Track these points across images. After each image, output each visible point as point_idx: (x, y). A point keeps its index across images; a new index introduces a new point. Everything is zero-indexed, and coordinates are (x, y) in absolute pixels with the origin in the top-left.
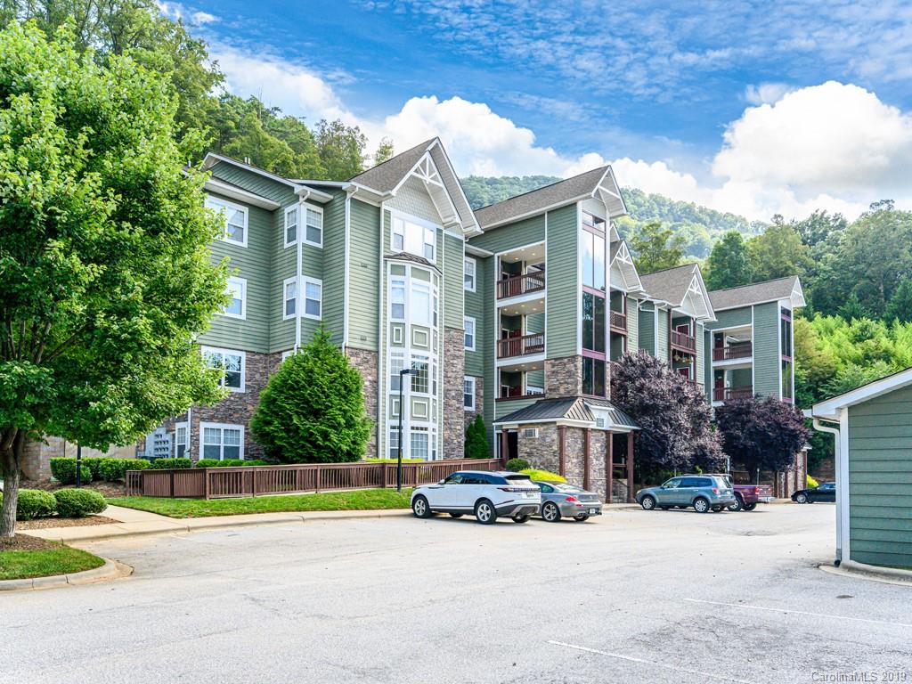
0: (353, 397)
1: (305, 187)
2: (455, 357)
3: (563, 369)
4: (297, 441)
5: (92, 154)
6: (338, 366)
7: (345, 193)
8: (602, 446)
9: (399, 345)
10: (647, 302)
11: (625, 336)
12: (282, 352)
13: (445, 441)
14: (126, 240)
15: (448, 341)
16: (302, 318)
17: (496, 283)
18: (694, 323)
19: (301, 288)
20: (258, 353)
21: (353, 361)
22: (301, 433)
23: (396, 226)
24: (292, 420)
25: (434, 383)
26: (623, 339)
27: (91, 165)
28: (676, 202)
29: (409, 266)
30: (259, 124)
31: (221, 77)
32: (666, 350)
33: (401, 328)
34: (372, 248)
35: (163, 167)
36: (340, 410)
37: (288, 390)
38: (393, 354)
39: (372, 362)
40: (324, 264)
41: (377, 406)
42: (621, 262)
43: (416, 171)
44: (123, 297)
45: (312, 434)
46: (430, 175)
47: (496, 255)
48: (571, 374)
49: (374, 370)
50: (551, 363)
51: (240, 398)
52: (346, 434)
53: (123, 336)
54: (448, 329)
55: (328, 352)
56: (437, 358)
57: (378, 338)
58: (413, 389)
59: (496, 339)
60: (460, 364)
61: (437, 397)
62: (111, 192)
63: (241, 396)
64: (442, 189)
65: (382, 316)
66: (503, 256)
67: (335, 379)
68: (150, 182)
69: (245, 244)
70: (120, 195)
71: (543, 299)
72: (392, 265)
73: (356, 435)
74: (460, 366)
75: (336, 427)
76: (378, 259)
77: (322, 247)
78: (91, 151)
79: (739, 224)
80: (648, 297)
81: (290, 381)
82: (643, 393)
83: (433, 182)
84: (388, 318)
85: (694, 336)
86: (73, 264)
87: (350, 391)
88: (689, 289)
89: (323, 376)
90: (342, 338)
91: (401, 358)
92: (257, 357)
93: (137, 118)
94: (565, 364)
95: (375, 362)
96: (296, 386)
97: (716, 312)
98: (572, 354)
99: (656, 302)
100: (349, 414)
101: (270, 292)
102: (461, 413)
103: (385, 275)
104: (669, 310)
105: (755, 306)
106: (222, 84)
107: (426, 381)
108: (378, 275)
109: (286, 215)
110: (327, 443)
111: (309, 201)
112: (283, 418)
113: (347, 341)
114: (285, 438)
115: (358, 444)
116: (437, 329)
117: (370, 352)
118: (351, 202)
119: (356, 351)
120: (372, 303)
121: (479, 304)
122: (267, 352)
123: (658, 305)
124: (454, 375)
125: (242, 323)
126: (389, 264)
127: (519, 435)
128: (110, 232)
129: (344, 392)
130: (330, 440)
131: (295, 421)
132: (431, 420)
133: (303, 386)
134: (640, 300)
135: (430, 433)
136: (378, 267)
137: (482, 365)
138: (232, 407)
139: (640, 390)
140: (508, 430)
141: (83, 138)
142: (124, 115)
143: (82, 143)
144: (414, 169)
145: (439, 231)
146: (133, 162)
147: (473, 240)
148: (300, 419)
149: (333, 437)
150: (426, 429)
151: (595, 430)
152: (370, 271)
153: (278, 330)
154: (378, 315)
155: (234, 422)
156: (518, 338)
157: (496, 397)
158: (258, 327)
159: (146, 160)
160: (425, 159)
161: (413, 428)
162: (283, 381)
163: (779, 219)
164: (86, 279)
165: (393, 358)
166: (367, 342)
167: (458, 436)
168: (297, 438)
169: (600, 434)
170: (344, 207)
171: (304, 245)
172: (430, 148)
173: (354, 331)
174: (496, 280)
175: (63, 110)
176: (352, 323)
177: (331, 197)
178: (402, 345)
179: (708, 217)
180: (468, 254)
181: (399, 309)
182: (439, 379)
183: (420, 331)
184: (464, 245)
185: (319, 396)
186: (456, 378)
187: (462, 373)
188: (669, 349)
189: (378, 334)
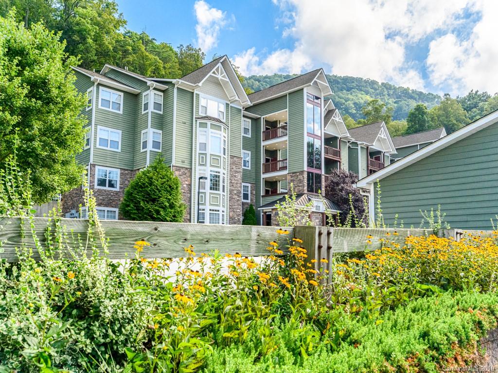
0: (174, 192)
1: (153, 82)
2: (237, 172)
3: (297, 179)
4: (143, 216)
5: (20, 69)
6: (167, 176)
7: (174, 85)
8: (319, 221)
9: (203, 165)
10: (353, 142)
11: (339, 162)
12: (140, 169)
13: (230, 218)
14: (33, 107)
15: (233, 163)
16: (150, 151)
17: (262, 132)
18: (384, 154)
19: (150, 135)
20: (127, 170)
21: (177, 173)
22: (145, 211)
23: (203, 102)
24: (140, 204)
25: (224, 186)
26: (339, 163)
27: (20, 74)
28: (397, 87)
29: (209, 123)
30: (143, 48)
31: (125, 22)
32: (366, 169)
33: (204, 156)
34: (189, 113)
35: (52, 74)
36: (166, 198)
37: (140, 188)
38: (200, 170)
39: (188, 174)
40: (162, 122)
41: (190, 198)
42: (336, 121)
43: (214, 73)
44: (30, 133)
45: (150, 211)
46: (221, 75)
47: (262, 117)
48: (301, 181)
49: (189, 178)
50: (291, 176)
51: (117, 194)
52: (169, 211)
53: (28, 150)
54: (232, 157)
55: (162, 168)
56: (225, 172)
57: (191, 162)
58: (211, 189)
59: (262, 163)
60: (239, 176)
61: (225, 194)
62: (25, 85)
63: (117, 193)
64: (228, 82)
65: (194, 150)
66: (266, 117)
67: (165, 182)
68: (46, 81)
69: (121, 112)
70: (29, 86)
71: (286, 141)
72: (200, 123)
73: (175, 212)
74: (239, 177)
75: (164, 208)
76: (192, 119)
77: (162, 113)
78: (20, 67)
79: (436, 100)
80: (353, 140)
81: (140, 183)
82: (342, 192)
83: (223, 78)
84: (197, 150)
85: (384, 162)
86: (6, 116)
87: (173, 188)
88: (379, 135)
89: (157, 181)
90: (171, 161)
91: (204, 172)
92: (126, 172)
93: (43, 52)
94: (298, 176)
95: (189, 174)
96: (143, 186)
97: (396, 149)
98: (302, 170)
99: (359, 142)
100: (171, 201)
101: (134, 137)
102: (240, 203)
103: (196, 128)
104: (367, 147)
105: (420, 145)
106: (125, 26)
107: (219, 184)
108: (192, 128)
109: (143, 97)
110: (158, 216)
111: (155, 89)
112: (135, 203)
113: (174, 163)
114: (136, 213)
115: (176, 217)
116: (226, 157)
117: (187, 169)
118: (177, 89)
119: (179, 168)
120: (189, 143)
121: (252, 144)
122: (132, 169)
123: (360, 144)
124: (236, 182)
125: (118, 154)
126: (198, 122)
127: (272, 215)
128: (26, 103)
129: (169, 189)
130: (160, 215)
131: (141, 205)
132: (221, 206)
133: (147, 186)
134: (349, 142)
135: (221, 213)
136: (192, 123)
137: (254, 177)
138: (112, 198)
139: (341, 190)
140: (266, 212)
141: (16, 61)
142: (37, 51)
143: (15, 63)
144: (212, 72)
145: (227, 105)
146: (39, 71)
147: (247, 109)
148: (144, 203)
149: (162, 213)
150: (218, 211)
151: (316, 212)
152: (188, 125)
153: (138, 158)
154: (192, 149)
155: (113, 207)
156: (276, 162)
157: (262, 194)
158: (127, 156)
159: (44, 71)
160: (218, 67)
161: (210, 210)
162: (137, 183)
163: (448, 96)
164: (12, 123)
165: (200, 172)
166: (185, 164)
167: (238, 215)
168: (143, 214)
169: (318, 214)
170: (173, 92)
171: (152, 112)
172: (221, 61)
173: (178, 157)
174: (262, 130)
175: (7, 50)
176: (177, 153)
177: (167, 87)
178: (205, 165)
179: (417, 96)
180: (244, 116)
181: (204, 146)
182: (227, 184)
183: (216, 158)
184: (242, 111)
185: (155, 191)
186: (237, 183)
187: (240, 181)
188: (368, 169)
189: (191, 159)
